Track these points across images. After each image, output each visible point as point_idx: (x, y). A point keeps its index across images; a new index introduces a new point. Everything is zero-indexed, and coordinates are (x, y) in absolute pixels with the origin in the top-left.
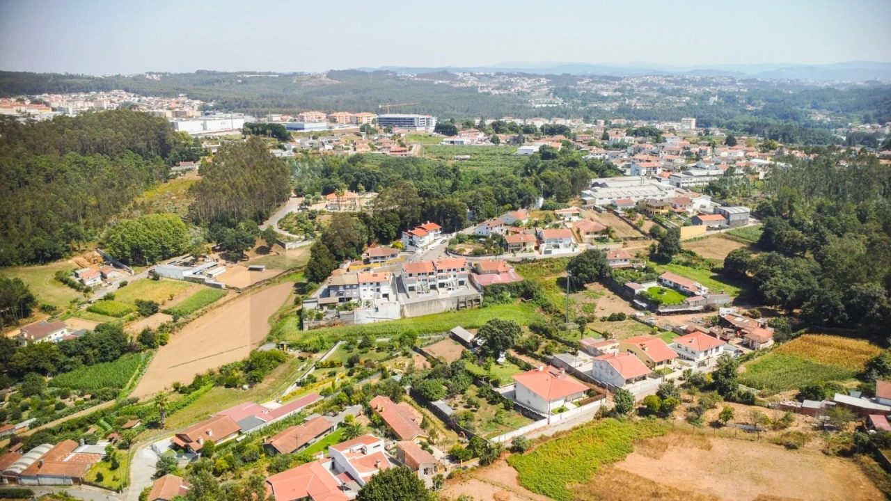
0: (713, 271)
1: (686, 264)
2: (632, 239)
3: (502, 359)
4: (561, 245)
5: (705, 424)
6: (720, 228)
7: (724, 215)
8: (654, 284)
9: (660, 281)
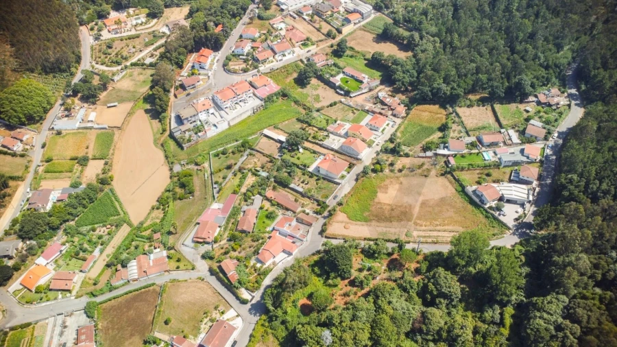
0: (365, 59)
1: (351, 57)
2: (321, 41)
3: (301, 150)
4: (286, 53)
5: (396, 171)
6: (359, 22)
7: (360, 14)
8: (341, 76)
9: (344, 72)
